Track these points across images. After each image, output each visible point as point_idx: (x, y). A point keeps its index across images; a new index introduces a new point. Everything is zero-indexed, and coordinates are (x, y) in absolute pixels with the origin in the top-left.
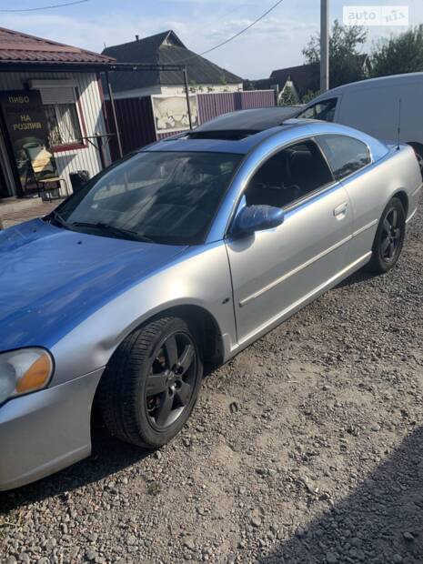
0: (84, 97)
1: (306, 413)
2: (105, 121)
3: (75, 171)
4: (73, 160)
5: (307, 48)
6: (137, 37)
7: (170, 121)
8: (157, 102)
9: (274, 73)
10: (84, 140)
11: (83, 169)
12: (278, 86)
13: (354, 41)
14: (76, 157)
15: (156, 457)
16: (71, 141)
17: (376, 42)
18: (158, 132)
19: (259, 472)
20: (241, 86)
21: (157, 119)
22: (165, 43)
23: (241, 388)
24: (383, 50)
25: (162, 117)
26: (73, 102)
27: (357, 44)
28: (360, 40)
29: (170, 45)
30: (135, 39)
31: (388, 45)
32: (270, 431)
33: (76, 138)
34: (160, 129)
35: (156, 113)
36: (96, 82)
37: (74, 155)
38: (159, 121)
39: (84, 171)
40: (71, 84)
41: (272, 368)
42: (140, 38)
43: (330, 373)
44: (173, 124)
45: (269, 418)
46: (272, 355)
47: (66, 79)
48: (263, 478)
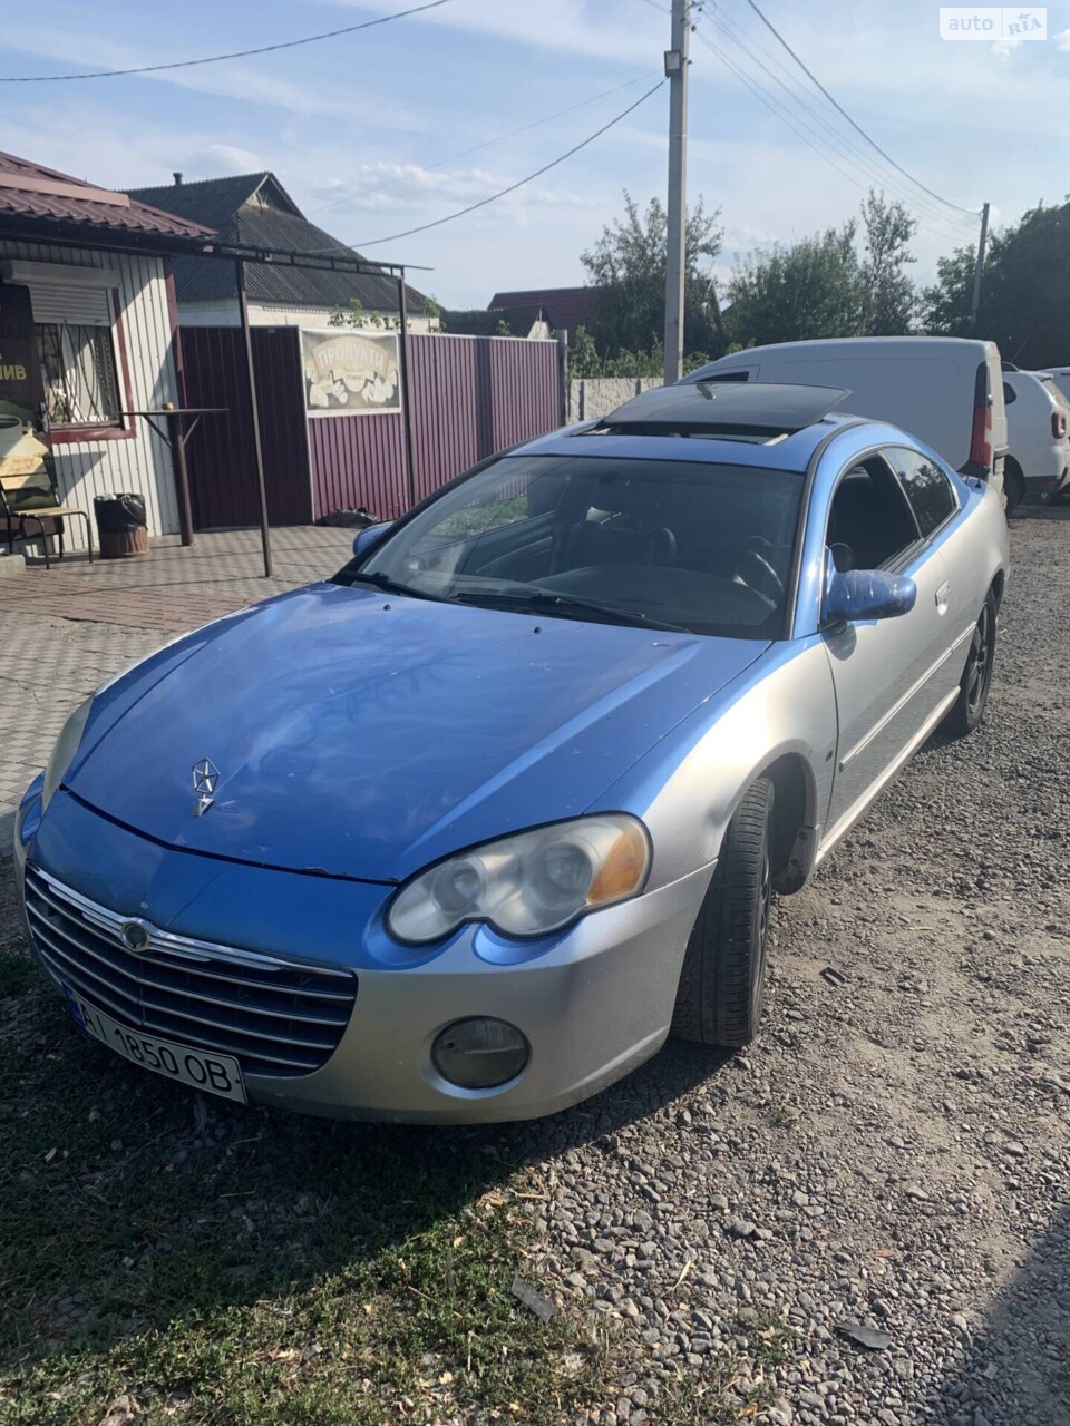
0: (130, 314)
1: (981, 979)
2: (178, 374)
3: (110, 493)
4: (97, 467)
5: (594, 252)
6: (177, 176)
7: (337, 389)
8: (311, 343)
9: (500, 300)
10: (126, 418)
11: (128, 491)
12: (566, 332)
13: (694, 251)
14: (105, 459)
15: (741, 1066)
16: (93, 418)
17: (743, 258)
18: (309, 414)
19: (961, 1076)
20: (435, 322)
21: (309, 383)
22: (253, 200)
23: (824, 945)
24: (759, 277)
25: (320, 378)
26: (105, 323)
27: (702, 256)
28: (707, 249)
29: (265, 206)
30: (172, 182)
31: (767, 265)
32: (934, 1010)
33: (105, 413)
34: (315, 407)
35: (308, 370)
36: (162, 281)
37: (100, 455)
38: (313, 387)
39: (133, 496)
40: (105, 279)
41: (862, 905)
42: (184, 181)
43: (979, 911)
44: (343, 399)
45: (916, 990)
46: (846, 885)
47: (92, 265)
48: (975, 1083)
